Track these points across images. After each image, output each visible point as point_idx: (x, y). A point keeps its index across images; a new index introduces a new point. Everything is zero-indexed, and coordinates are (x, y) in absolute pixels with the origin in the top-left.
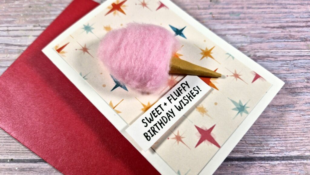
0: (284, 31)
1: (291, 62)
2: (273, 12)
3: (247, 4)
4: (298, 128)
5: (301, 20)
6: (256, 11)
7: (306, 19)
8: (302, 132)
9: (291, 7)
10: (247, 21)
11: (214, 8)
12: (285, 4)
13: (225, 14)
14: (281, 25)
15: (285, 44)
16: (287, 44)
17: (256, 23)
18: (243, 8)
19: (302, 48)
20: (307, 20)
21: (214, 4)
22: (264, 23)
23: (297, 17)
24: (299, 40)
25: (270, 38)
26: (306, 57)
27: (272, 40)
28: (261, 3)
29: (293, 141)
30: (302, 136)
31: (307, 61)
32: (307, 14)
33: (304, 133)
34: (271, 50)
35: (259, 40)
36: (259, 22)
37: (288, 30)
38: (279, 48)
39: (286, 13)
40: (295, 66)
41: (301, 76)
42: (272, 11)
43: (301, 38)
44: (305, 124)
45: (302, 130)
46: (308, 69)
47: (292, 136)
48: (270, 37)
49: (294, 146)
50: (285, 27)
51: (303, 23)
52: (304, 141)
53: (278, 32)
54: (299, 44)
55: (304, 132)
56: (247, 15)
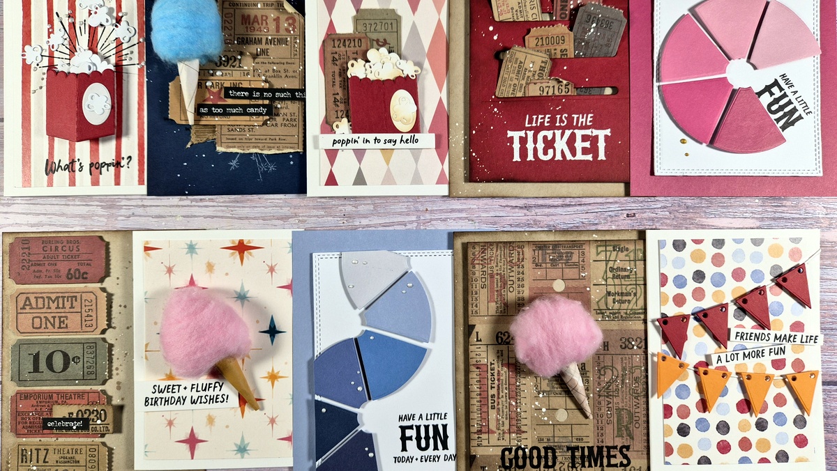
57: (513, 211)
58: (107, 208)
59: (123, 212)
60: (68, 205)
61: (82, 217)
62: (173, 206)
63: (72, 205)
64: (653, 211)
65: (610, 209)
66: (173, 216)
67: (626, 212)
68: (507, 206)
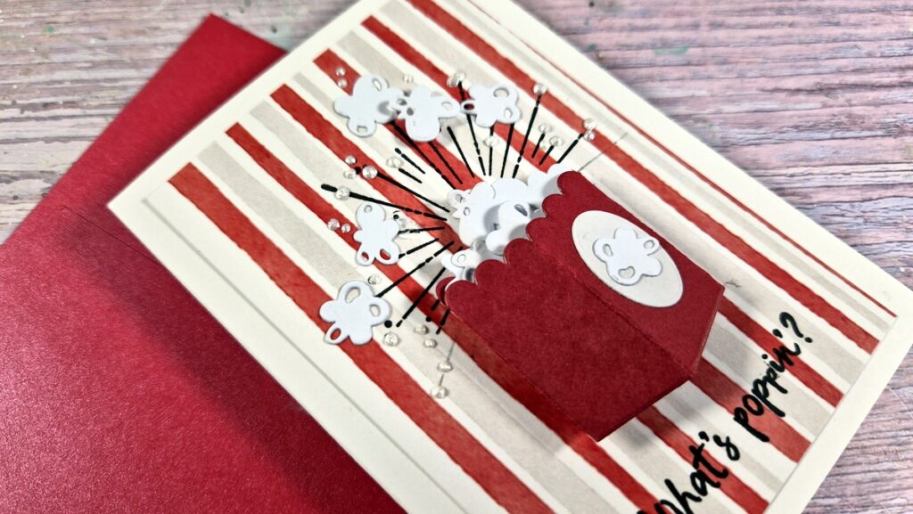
0: (830, 101)
1: (853, 207)
2: (795, 39)
3: (710, 13)
4: (880, 432)
5: (884, 65)
6: (741, 35)
7: (900, 59)
8: (890, 445)
9: (852, 21)
10: (712, 69)
11: (602, 30)
12: (833, 10)
13: (640, 47)
14: (819, 80)
15: (834, 148)
16: (841, 147)
17: (741, 76)
18: (696, 26)
19: (889, 158)
20: (903, 65)
21: (601, 13)
22: (764, 76)
23: (870, 55)
24: (880, 133)
25: (785, 129)
26: (901, 188)
27: (793, 134)
28: (754, 9)
29: (863, 475)
30: (893, 456)
31: (905, 203)
32: (902, 43)
33: (897, 448)
34: (788, 167)
35: (751, 134)
36: (750, 74)
37: (843, 97)
38: (815, 160)
39: (835, 41)
40: (866, 221)
41: (888, 255)
42: (791, 36)
43: (885, 126)
44: (900, 415)
45: (893, 437)
46: (908, 231)
47: (859, 460)
48: (786, 124)
49: (869, 493)
50: (835, 89)
51: (892, 74)
52: (897, 473)
53: (812, 107)
54: (880, 145)
55: (899, 445)
56: (710, 51)
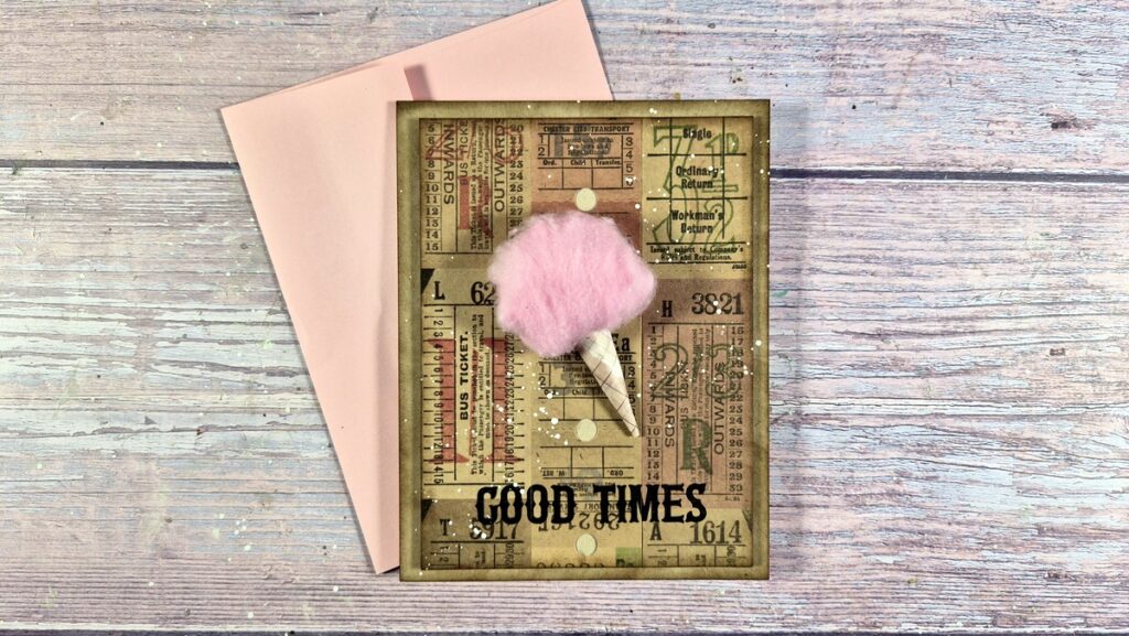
57: (858, 341)
58: (137, 325)
59: (166, 332)
60: (67, 319)
61: (91, 341)
62: (257, 323)
63: (74, 319)
64: (1094, 344)
65: (1023, 341)
66: (256, 341)
67: (1049, 347)
68: (847, 333)
